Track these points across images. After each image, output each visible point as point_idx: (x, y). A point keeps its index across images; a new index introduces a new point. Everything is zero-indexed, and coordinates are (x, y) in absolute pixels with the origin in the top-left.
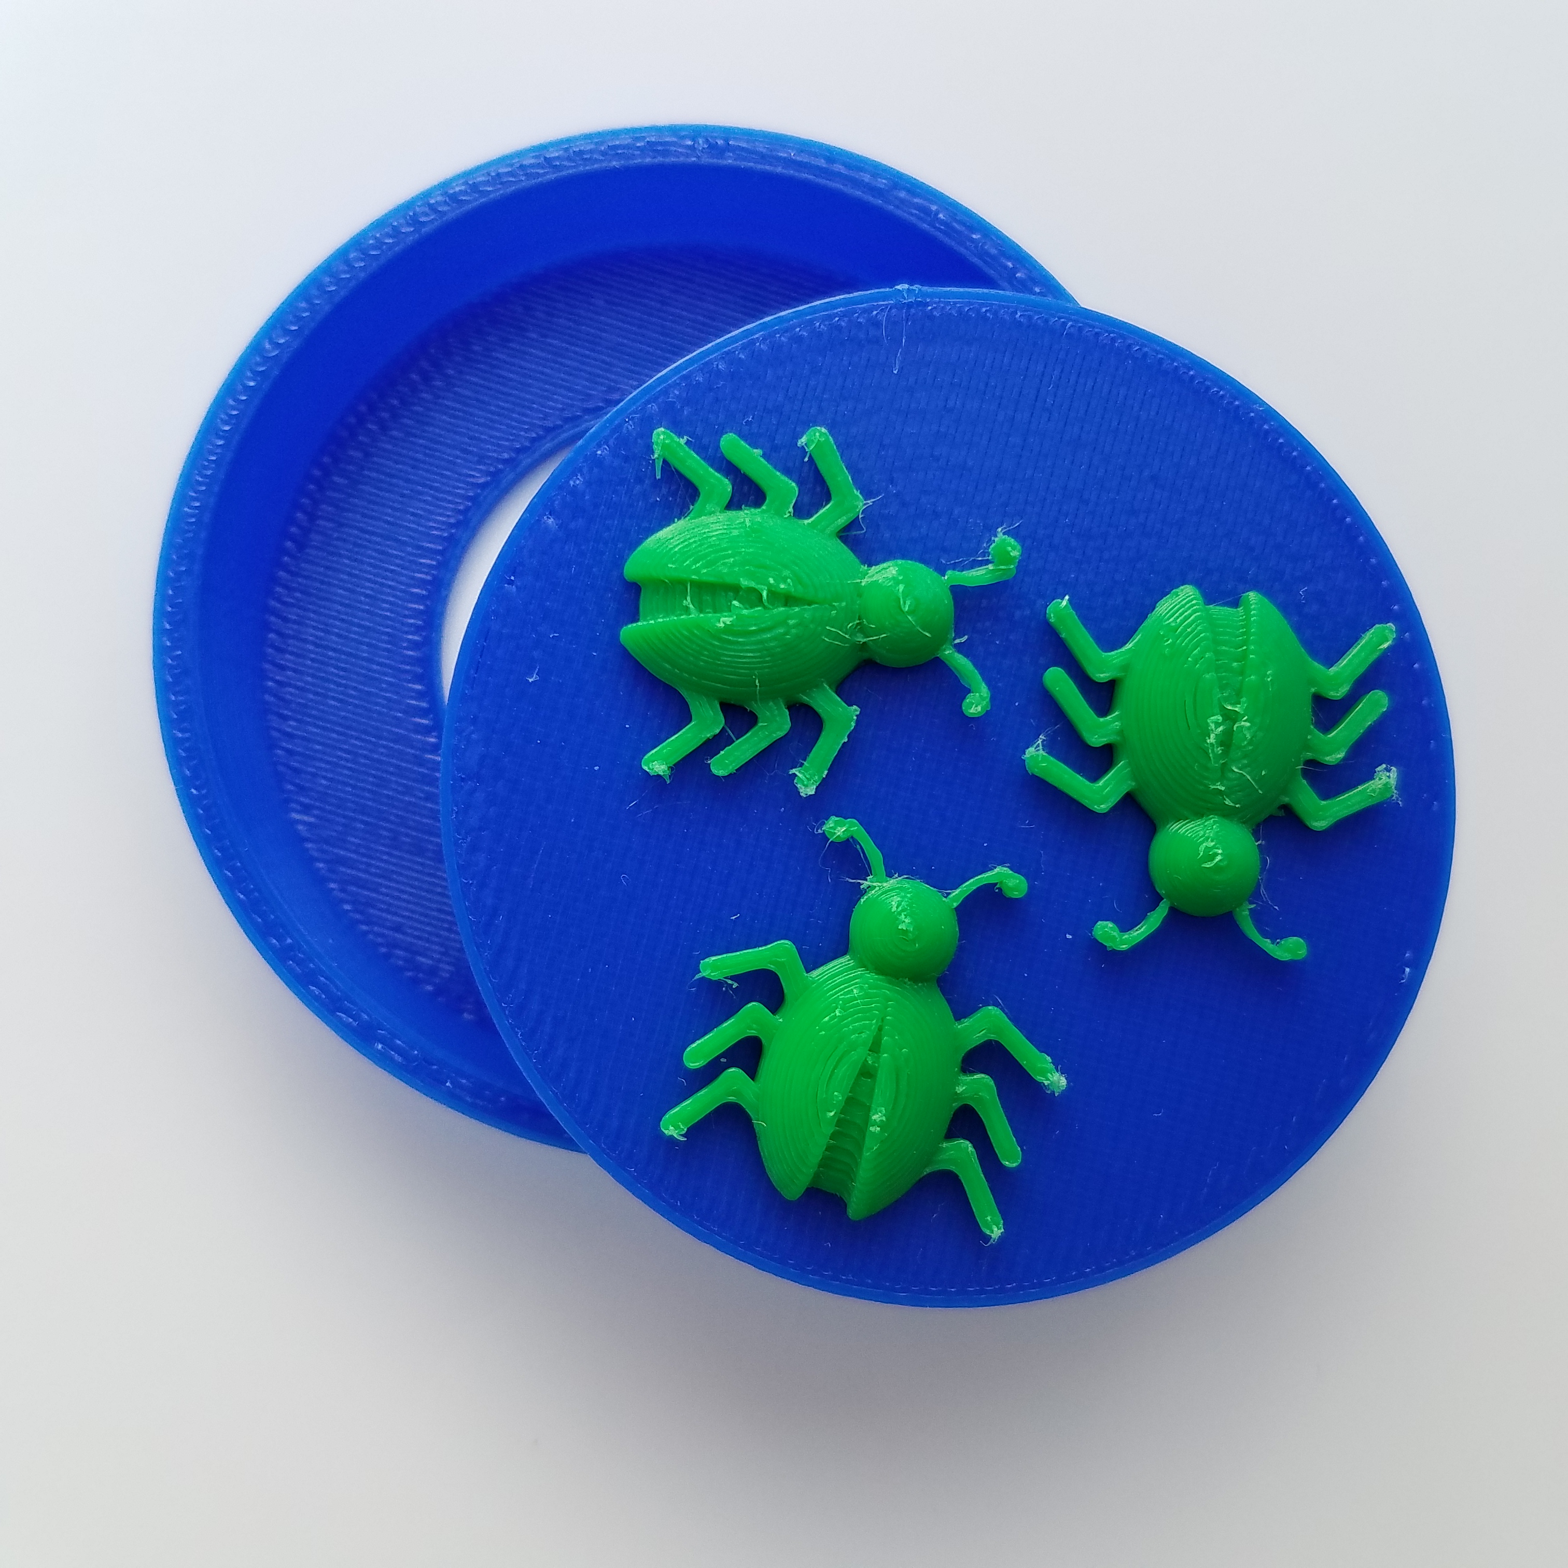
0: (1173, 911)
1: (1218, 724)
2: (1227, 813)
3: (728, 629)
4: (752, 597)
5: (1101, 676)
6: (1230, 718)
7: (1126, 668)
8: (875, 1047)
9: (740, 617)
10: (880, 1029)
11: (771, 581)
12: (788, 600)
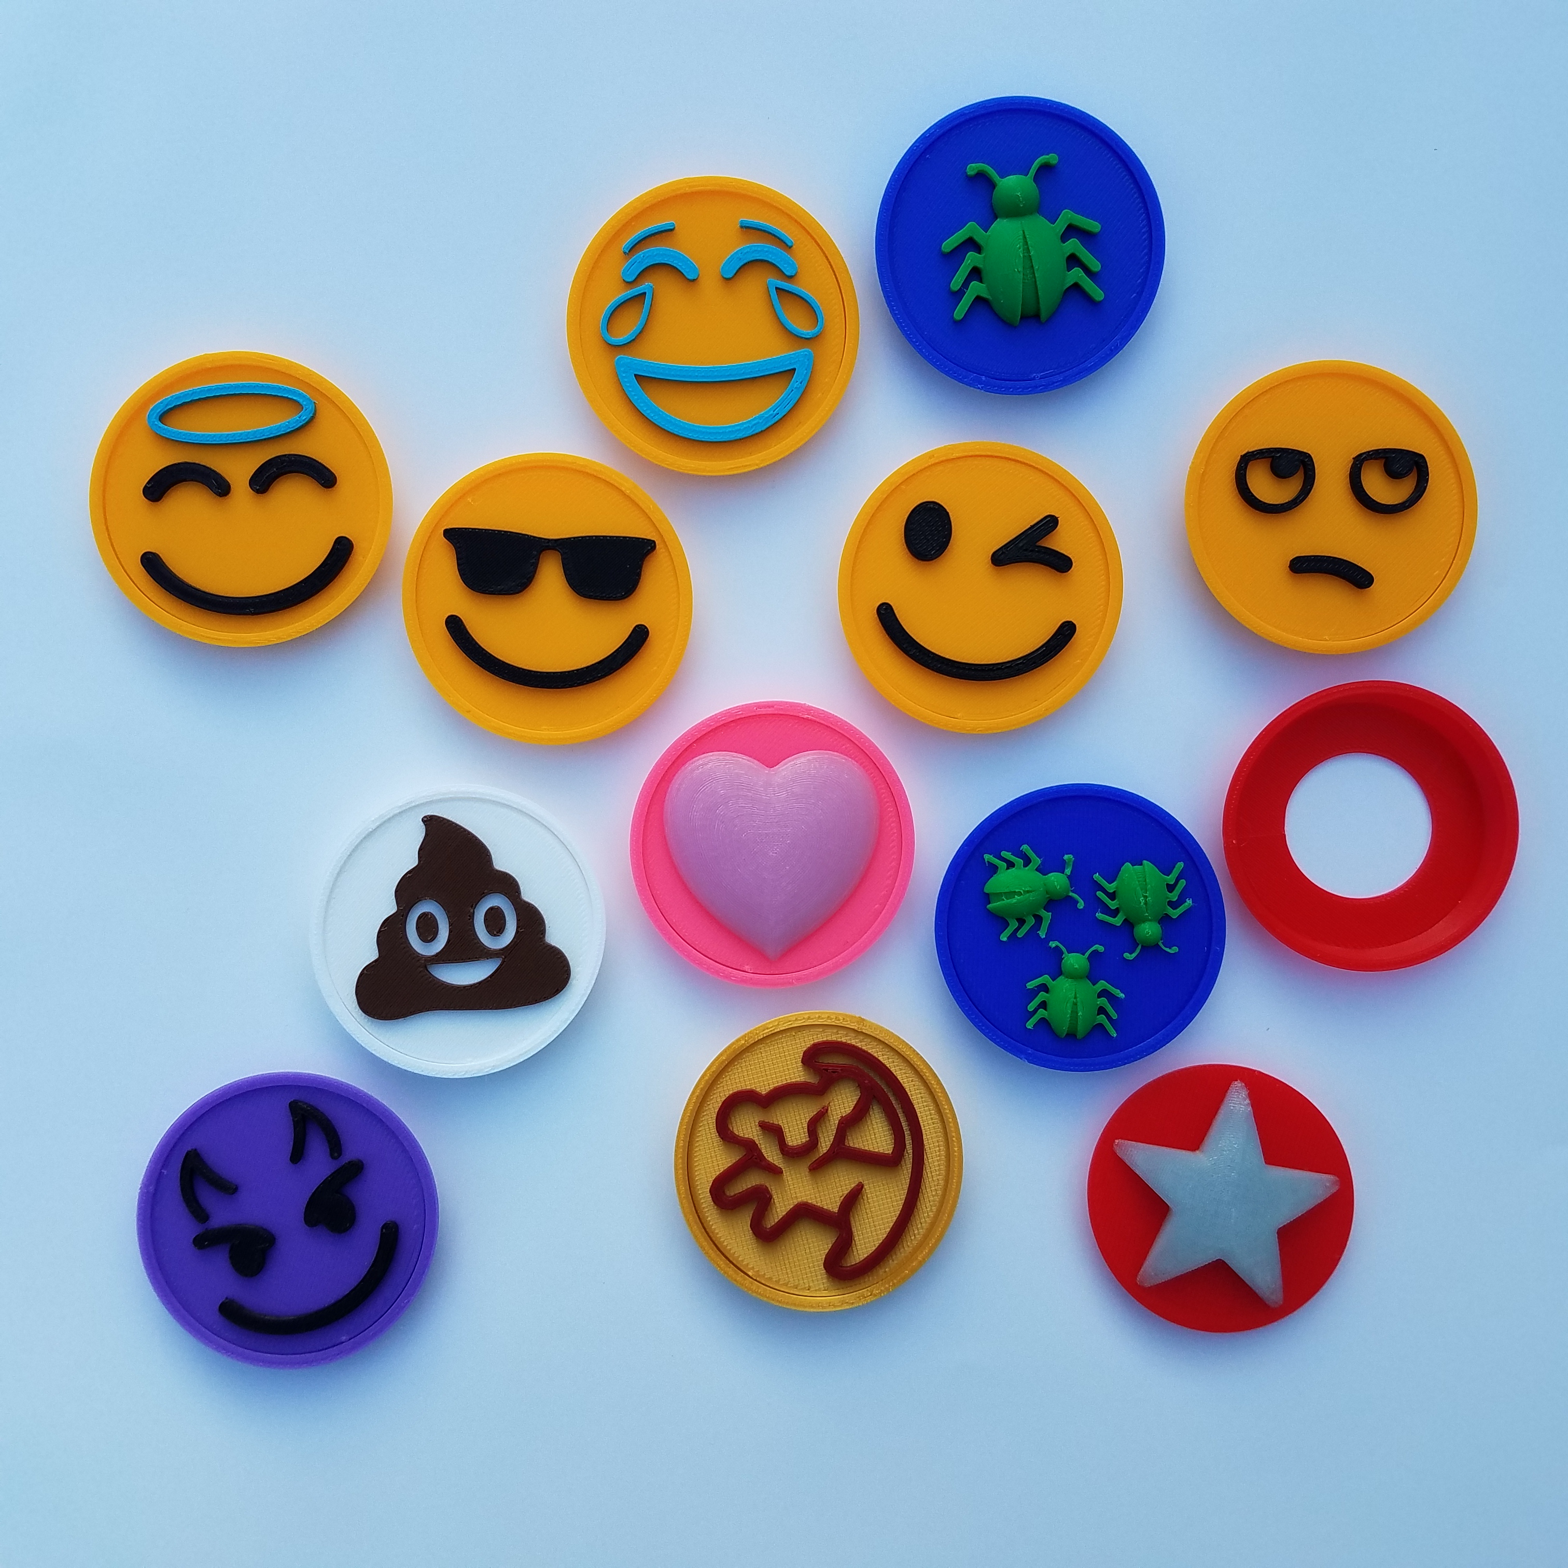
0: (1142, 946)
1: (1142, 900)
2: (1150, 920)
3: (1015, 903)
4: (1020, 894)
5: (1111, 891)
6: (1146, 897)
7: (1117, 887)
8: (1075, 998)
9: (1017, 899)
10: (1075, 993)
11: (1023, 889)
12: (1028, 892)
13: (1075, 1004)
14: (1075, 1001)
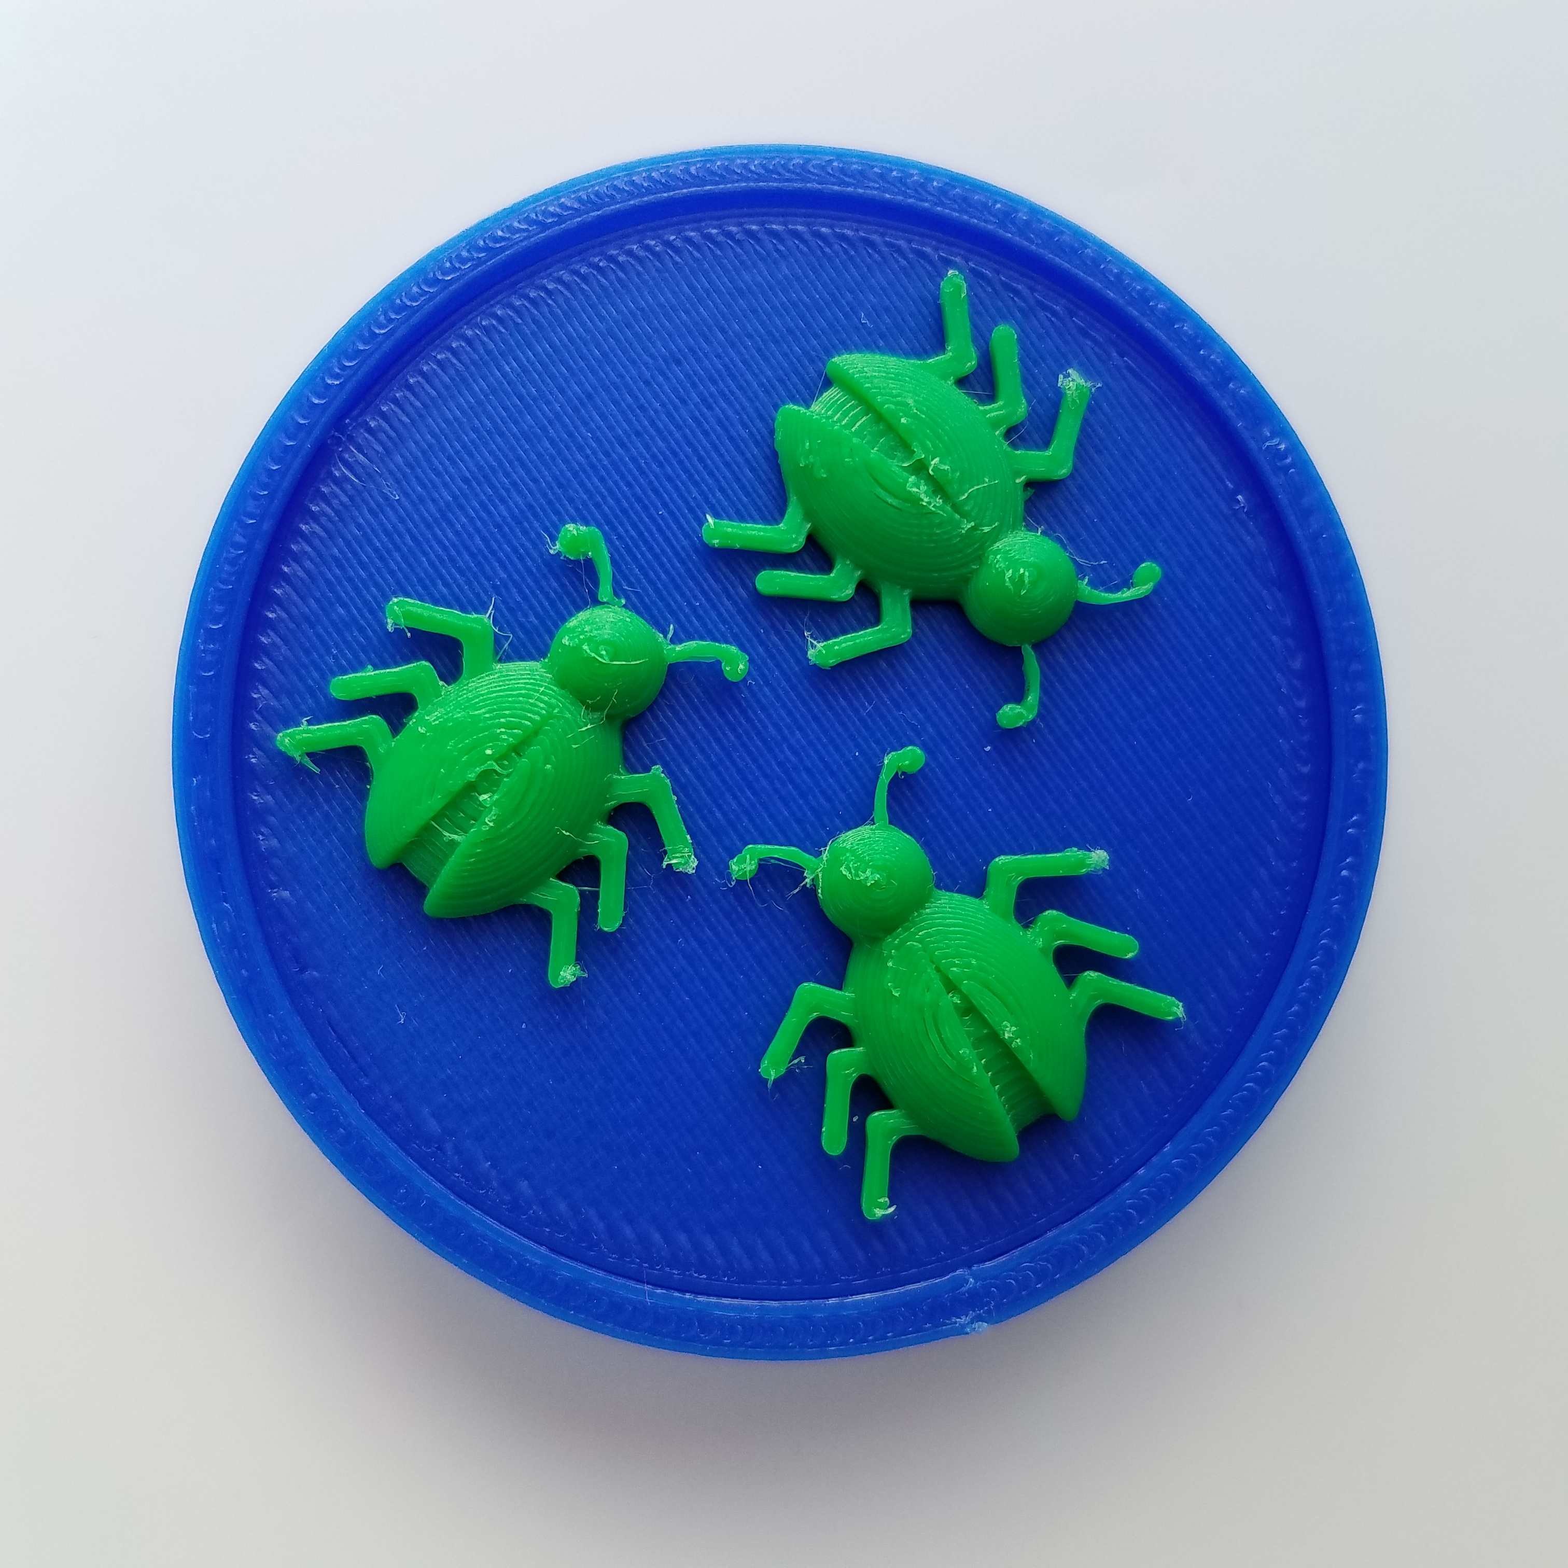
0: (1037, 646)
1: (917, 484)
5: (797, 543)
8: (950, 987)
9: (499, 804)
11: (488, 751)
13: (969, 1010)
14: (957, 1000)
